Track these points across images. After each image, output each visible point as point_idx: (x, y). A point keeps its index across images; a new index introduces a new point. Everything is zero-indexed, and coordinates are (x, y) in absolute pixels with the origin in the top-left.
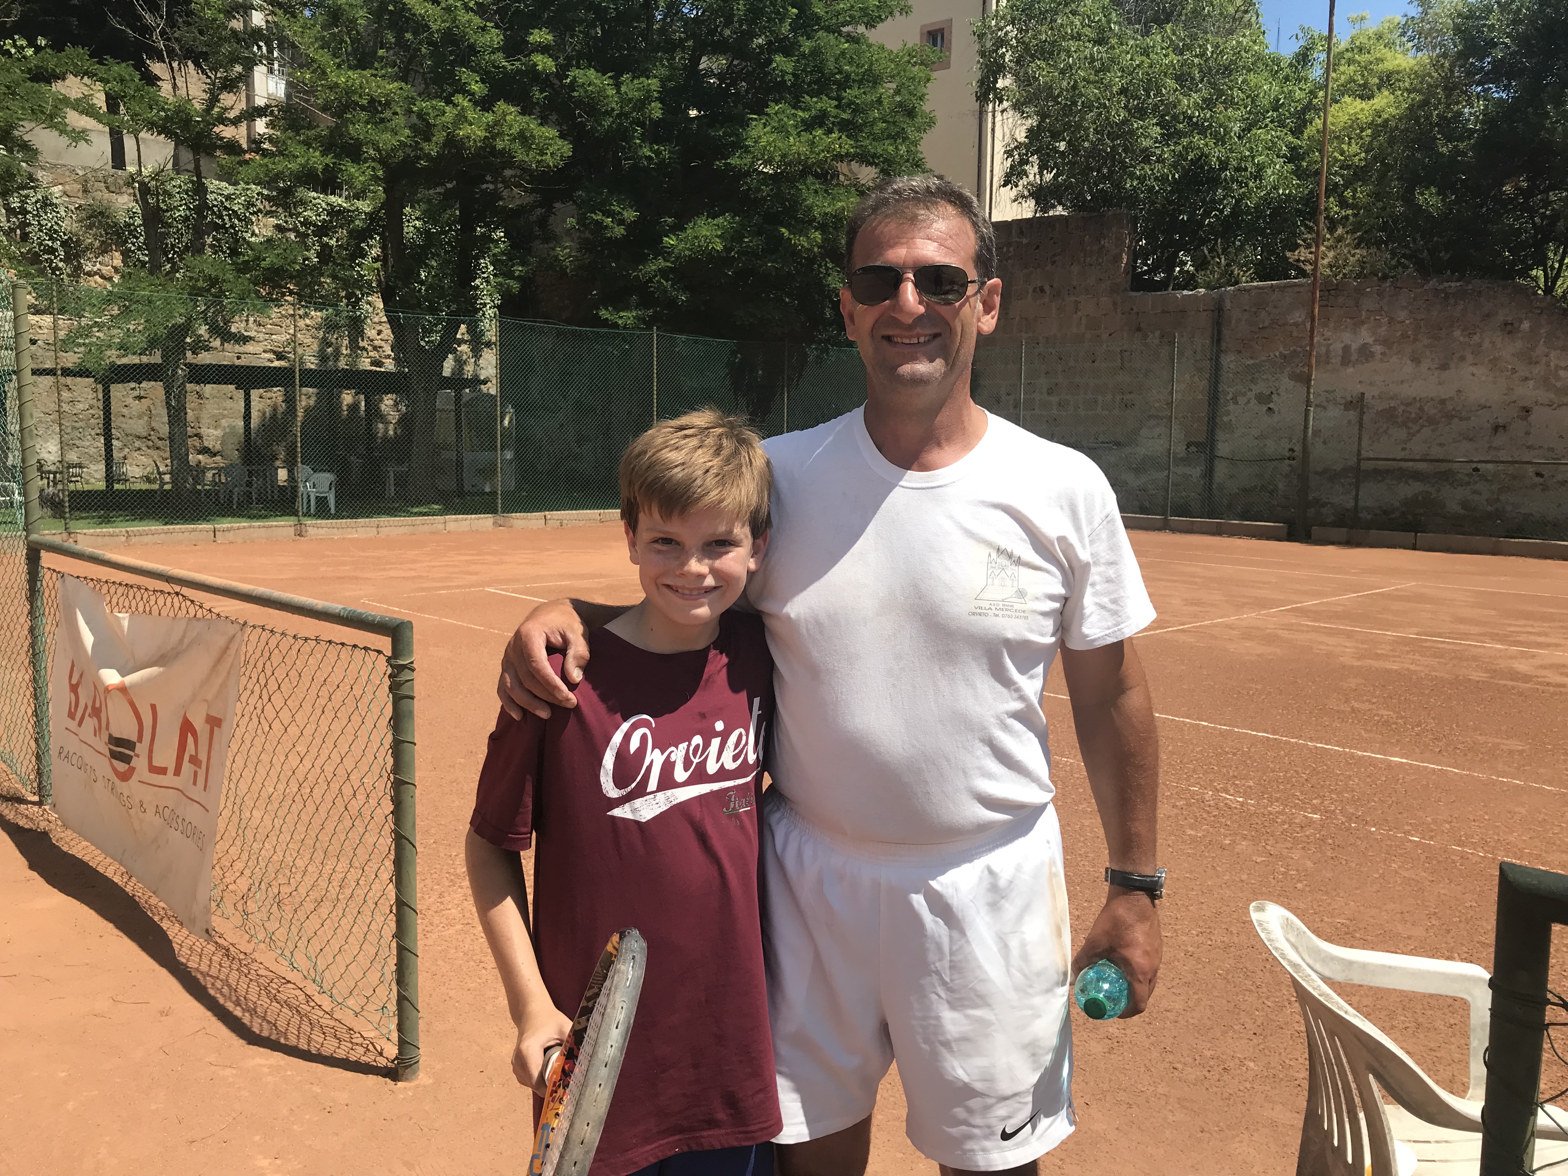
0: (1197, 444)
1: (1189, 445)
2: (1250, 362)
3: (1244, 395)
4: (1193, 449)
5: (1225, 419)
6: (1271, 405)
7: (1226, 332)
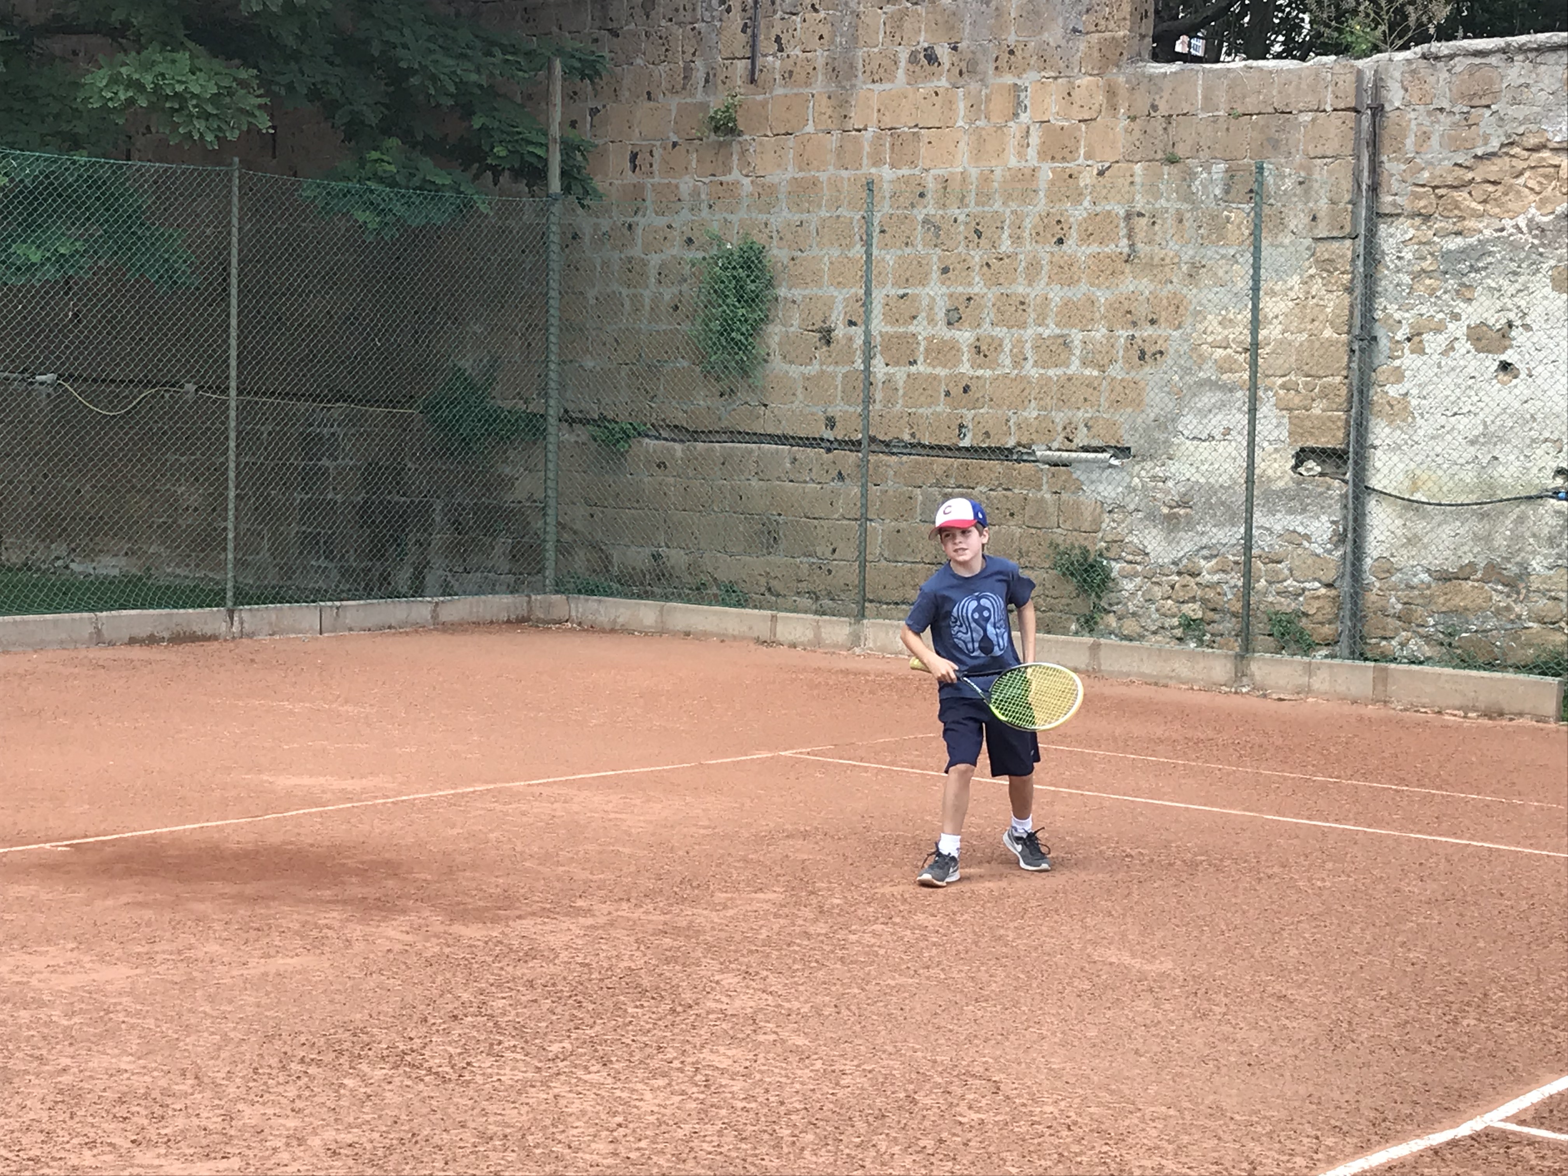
0: (1322, 455)
1: (1302, 456)
2: (1454, 244)
3: (1439, 329)
4: (1313, 466)
5: (1393, 391)
6: (1508, 356)
7: (1392, 166)
